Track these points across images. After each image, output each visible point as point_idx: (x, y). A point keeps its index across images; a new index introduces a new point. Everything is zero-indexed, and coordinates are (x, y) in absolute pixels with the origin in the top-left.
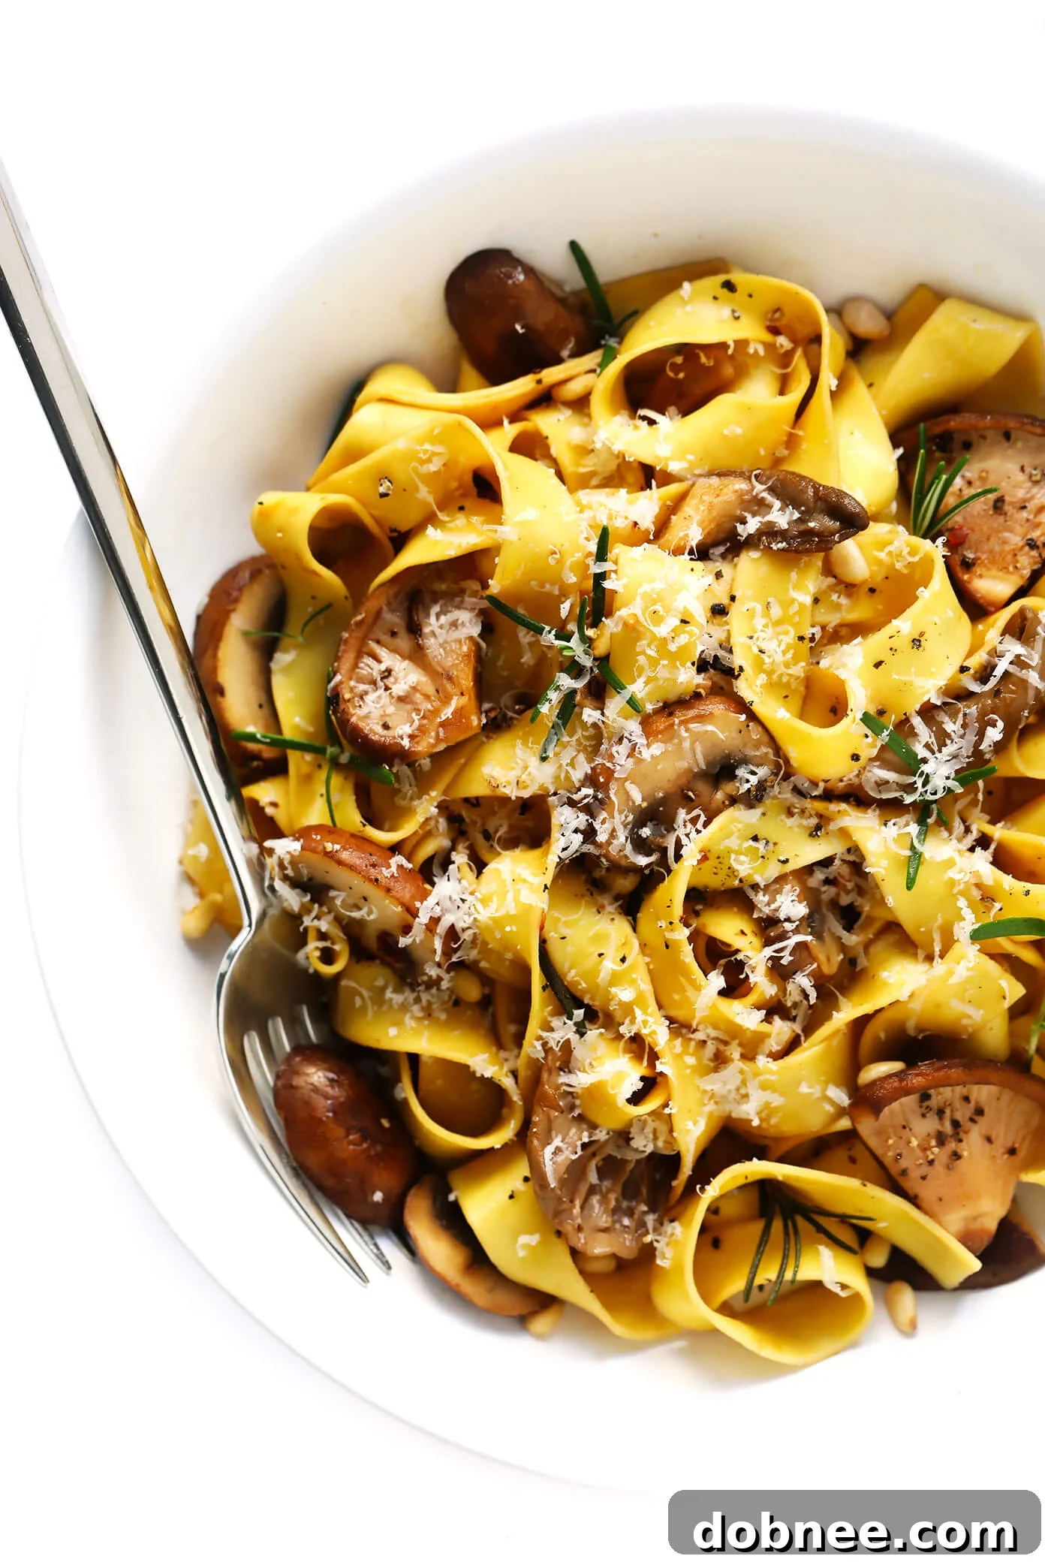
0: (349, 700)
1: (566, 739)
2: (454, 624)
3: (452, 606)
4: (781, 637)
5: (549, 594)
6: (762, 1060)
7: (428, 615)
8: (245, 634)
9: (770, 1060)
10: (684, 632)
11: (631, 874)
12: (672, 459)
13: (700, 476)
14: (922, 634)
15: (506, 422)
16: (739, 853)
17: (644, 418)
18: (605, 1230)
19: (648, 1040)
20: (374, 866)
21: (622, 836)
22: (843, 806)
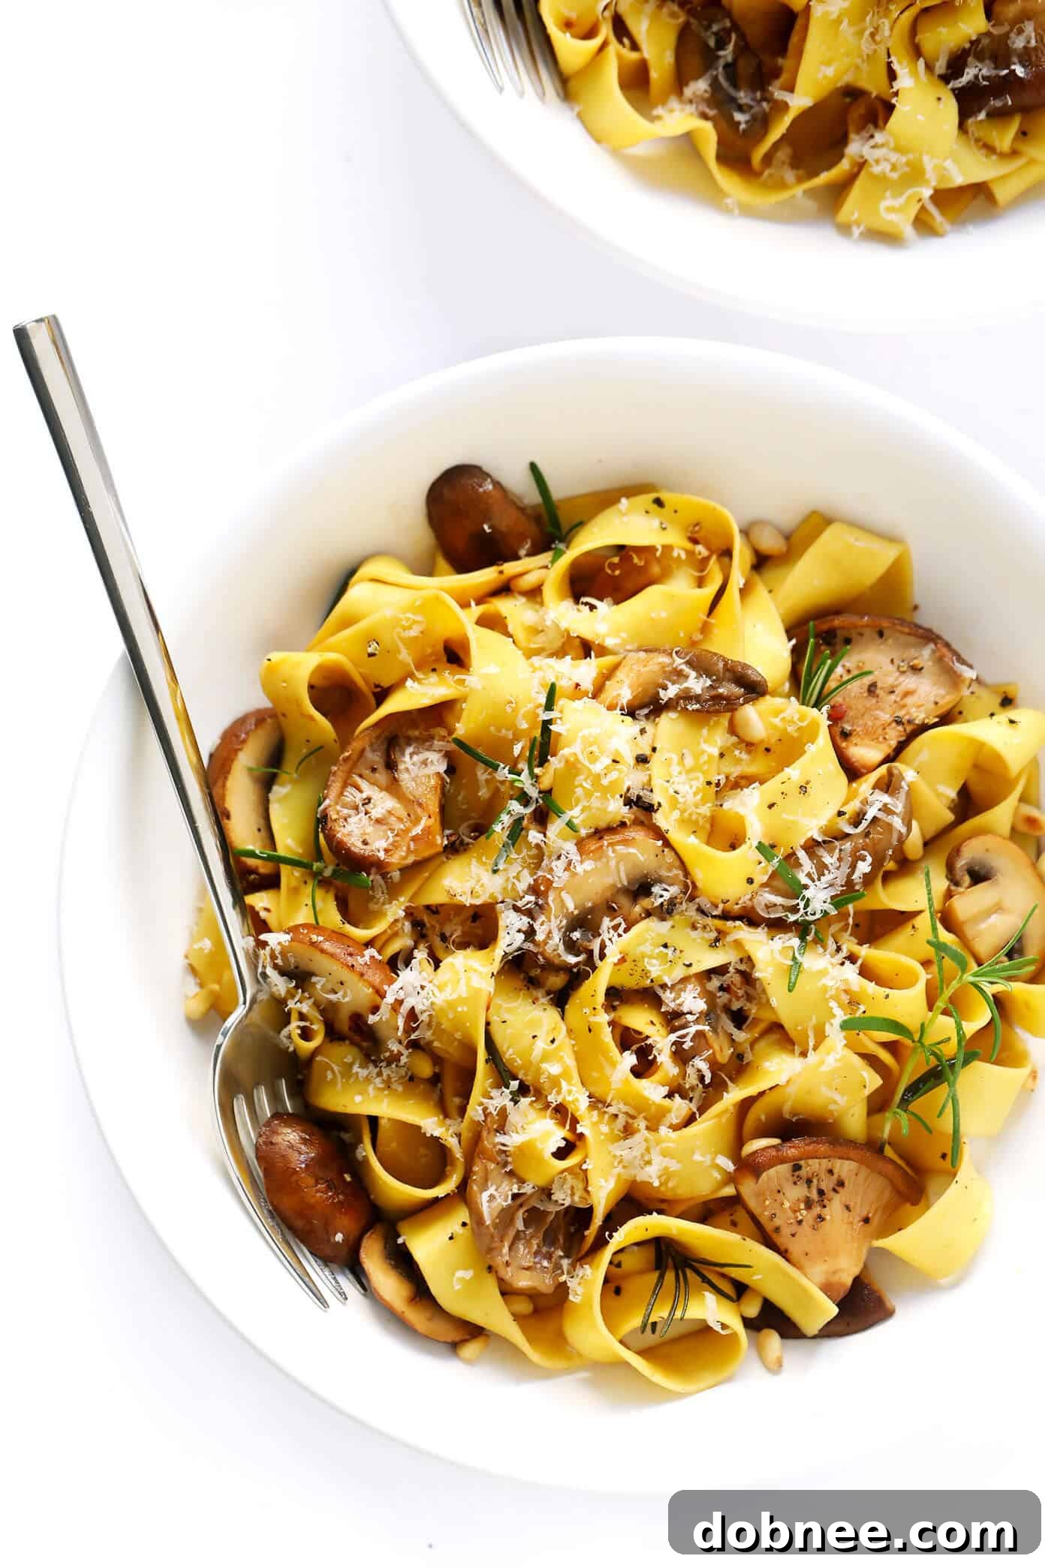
0: (335, 820)
1: (514, 856)
2: (425, 763)
3: (423, 748)
4: (693, 783)
5: (504, 739)
6: (664, 1130)
7: (403, 754)
8: (250, 770)
9: (671, 1131)
10: (615, 770)
11: (562, 972)
12: (608, 636)
13: (630, 651)
14: (808, 783)
15: (473, 603)
16: (651, 957)
17: (586, 604)
18: (528, 1269)
19: (571, 1108)
20: (351, 955)
21: (557, 937)
22: (738, 923)
